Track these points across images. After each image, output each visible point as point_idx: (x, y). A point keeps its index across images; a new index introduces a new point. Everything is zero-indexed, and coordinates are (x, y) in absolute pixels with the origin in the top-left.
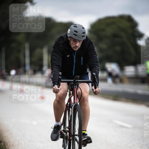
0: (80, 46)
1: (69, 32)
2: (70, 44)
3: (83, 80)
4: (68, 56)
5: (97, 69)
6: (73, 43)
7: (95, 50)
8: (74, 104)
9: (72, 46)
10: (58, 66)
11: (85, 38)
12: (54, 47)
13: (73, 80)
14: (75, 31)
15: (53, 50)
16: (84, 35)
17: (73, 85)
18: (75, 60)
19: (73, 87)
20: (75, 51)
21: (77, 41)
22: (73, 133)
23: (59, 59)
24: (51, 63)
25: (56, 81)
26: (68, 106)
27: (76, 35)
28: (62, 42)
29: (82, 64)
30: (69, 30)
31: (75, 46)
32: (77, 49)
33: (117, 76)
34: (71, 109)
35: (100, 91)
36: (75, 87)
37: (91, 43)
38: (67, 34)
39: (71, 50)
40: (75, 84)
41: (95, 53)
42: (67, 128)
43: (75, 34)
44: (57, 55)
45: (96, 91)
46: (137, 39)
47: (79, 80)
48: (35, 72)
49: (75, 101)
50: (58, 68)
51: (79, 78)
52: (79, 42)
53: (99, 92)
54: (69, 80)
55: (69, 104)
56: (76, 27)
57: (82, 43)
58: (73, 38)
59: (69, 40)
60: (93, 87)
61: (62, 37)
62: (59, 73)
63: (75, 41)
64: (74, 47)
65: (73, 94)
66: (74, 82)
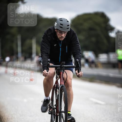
0: (65, 36)
1: (55, 25)
2: (57, 35)
3: (68, 66)
4: (55, 45)
5: (79, 56)
6: (59, 34)
7: (77, 40)
8: (61, 86)
9: (59, 37)
10: (47, 53)
11: (69, 30)
12: (43, 38)
13: (59, 66)
14: (61, 24)
15: (42, 40)
16: (68, 28)
17: (60, 69)
18: (61, 49)
19: (59, 72)
20: (61, 41)
21: (62, 32)
22: (60, 110)
23: (48, 47)
24: (41, 51)
25: (45, 67)
26: (56, 87)
27: (62, 28)
28: (50, 33)
29: (67, 52)
30: (56, 23)
31: (61, 36)
32: (63, 39)
33: (93, 62)
34: (58, 90)
35: (82, 74)
36: (62, 72)
37: (74, 34)
38: (54, 27)
39: (58, 40)
40: (61, 69)
41: (77, 42)
42: (54, 106)
43: (61, 26)
44: (46, 44)
45: (79, 75)
46: (109, 31)
47: (64, 66)
48: (25, 59)
49: (61, 83)
50: (47, 55)
51: (64, 64)
52: (65, 33)
53: (82, 76)
54: (57, 65)
55: (56, 85)
56: (62, 21)
57: (67, 34)
58: (59, 30)
59: (56, 32)
60: (77, 72)
61: (50, 29)
62: (47, 60)
63: (61, 32)
64: (60, 38)
65: (60, 78)
66: (61, 67)
